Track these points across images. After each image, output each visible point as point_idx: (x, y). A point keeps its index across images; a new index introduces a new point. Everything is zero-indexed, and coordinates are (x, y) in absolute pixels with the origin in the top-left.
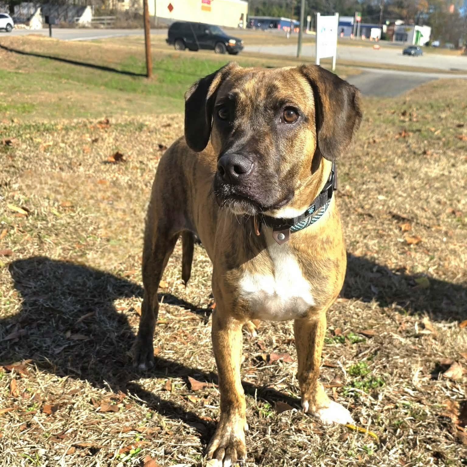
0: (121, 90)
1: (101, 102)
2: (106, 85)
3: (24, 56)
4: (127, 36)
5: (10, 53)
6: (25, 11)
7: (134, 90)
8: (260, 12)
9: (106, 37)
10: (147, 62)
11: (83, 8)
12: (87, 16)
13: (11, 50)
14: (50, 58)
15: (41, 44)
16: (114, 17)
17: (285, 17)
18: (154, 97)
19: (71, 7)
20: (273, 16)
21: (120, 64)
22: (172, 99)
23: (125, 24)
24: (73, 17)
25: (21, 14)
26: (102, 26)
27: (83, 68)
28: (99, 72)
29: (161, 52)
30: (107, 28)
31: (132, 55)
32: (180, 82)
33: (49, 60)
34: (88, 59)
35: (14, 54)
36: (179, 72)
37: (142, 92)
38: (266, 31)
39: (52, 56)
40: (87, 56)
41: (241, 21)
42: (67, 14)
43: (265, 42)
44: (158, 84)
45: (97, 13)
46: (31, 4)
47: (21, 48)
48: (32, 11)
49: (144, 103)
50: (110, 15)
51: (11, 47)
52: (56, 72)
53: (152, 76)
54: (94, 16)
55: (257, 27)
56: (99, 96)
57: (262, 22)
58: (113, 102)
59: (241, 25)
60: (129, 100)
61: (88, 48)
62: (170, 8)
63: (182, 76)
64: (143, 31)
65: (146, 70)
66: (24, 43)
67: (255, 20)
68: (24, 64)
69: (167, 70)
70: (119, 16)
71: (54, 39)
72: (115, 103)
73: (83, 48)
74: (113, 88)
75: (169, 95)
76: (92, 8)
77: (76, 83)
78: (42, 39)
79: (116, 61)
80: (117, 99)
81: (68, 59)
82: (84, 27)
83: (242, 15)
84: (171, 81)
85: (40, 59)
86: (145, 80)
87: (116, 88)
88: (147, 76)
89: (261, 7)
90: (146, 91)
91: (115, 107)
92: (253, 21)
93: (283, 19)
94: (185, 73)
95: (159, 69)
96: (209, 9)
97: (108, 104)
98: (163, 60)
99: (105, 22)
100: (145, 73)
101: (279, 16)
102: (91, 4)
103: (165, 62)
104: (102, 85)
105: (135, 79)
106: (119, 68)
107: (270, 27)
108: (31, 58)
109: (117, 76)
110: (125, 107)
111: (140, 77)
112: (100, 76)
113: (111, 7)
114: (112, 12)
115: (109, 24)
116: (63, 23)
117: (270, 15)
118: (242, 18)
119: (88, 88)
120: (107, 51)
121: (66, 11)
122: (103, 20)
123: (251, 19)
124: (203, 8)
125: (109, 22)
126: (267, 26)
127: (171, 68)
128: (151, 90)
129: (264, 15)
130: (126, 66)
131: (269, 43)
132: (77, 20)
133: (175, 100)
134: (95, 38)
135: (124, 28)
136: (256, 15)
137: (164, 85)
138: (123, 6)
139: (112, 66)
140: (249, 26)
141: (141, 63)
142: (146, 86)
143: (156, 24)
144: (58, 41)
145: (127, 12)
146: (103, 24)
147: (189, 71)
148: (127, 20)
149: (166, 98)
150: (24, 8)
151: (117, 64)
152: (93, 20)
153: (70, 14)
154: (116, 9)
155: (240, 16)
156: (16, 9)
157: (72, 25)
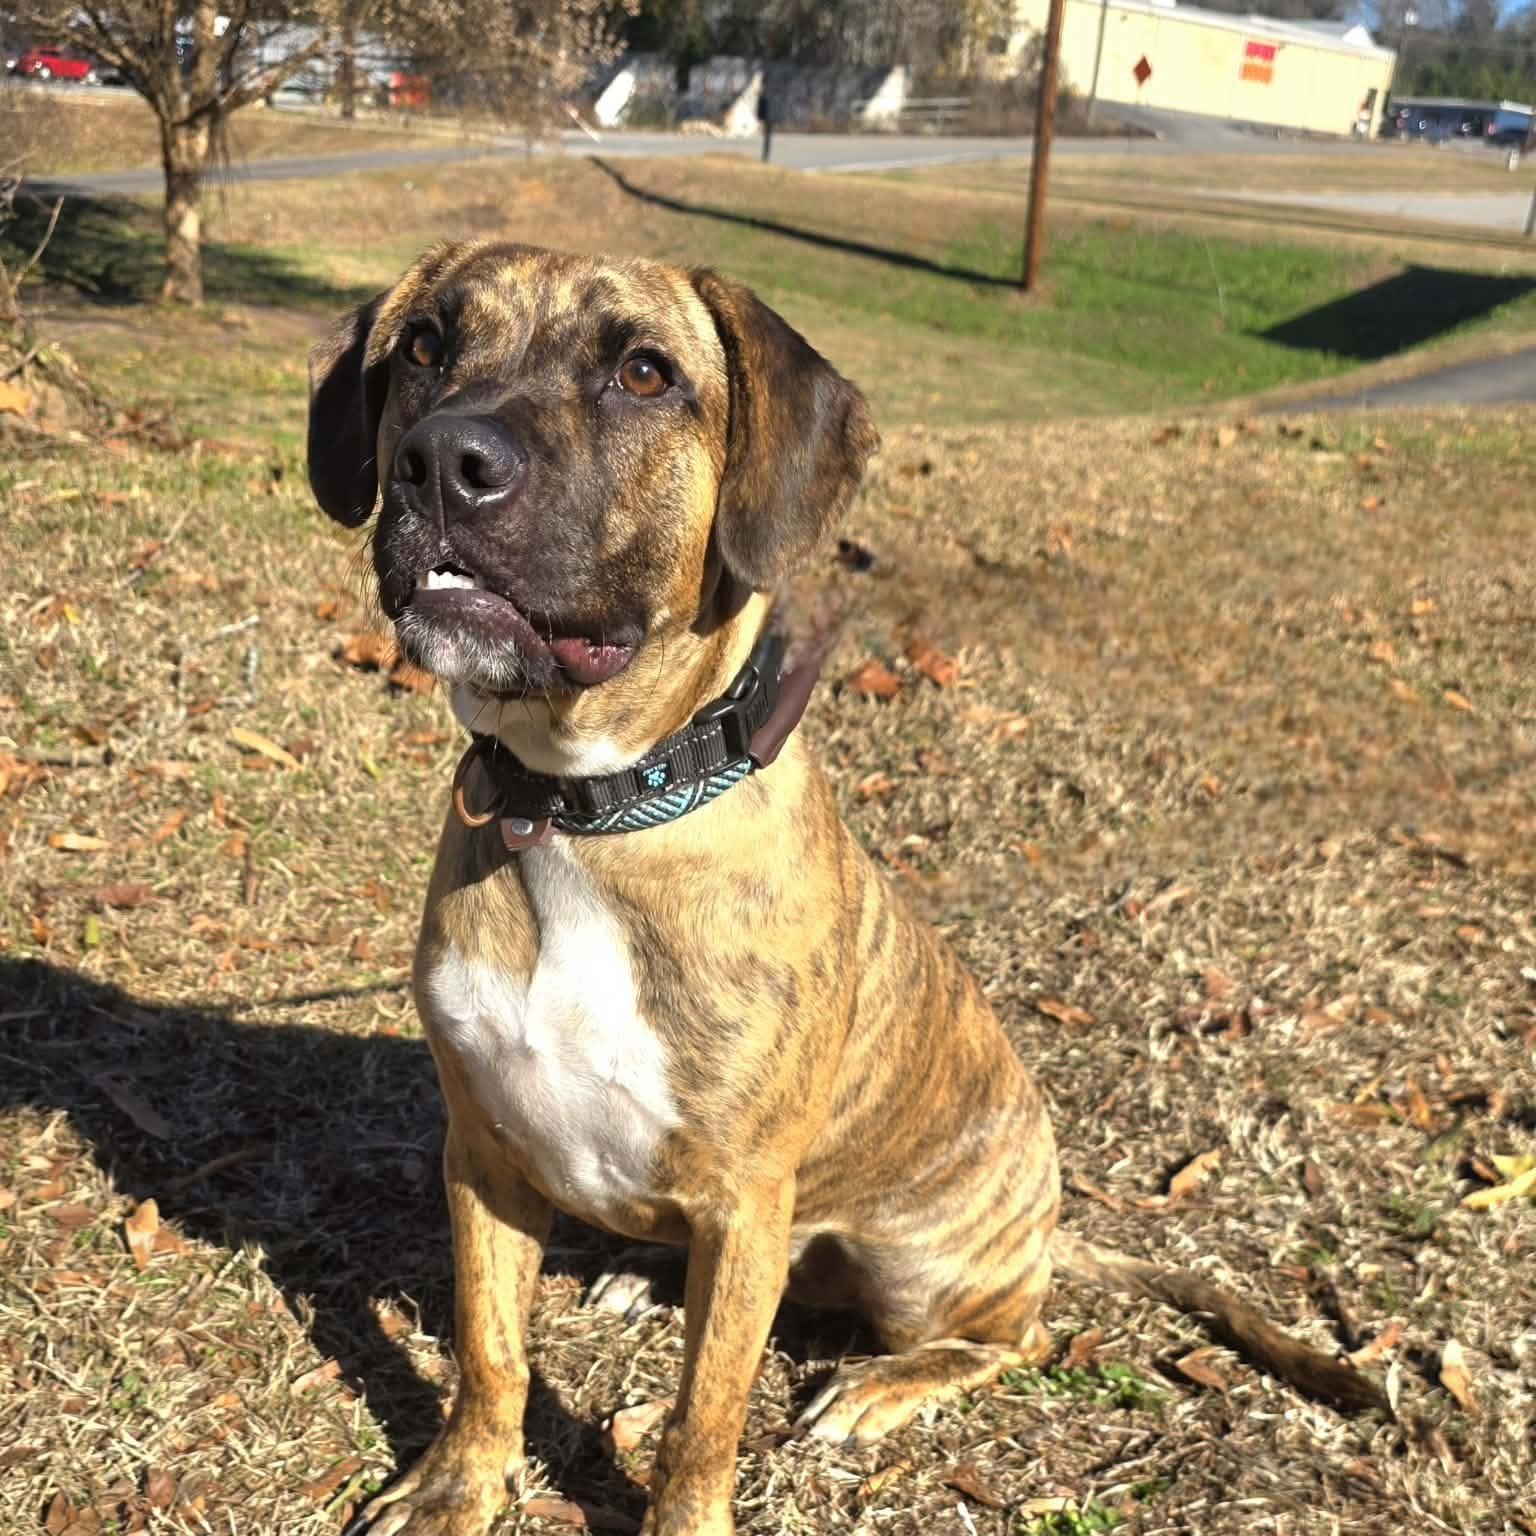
0: (938, 326)
1: (868, 364)
2: (897, 310)
3: (683, 218)
4: (996, 159)
5: (645, 208)
6: (717, 83)
7: (977, 329)
8: (1436, 86)
9: (935, 161)
10: (1029, 244)
11: (881, 74)
12: (891, 97)
13: (652, 199)
14: (753, 223)
15: (732, 181)
16: (965, 100)
17: (1514, 99)
18: (1029, 353)
19: (849, 70)
20: (1478, 96)
21: (948, 246)
22: (1084, 360)
23: (995, 122)
24: (850, 99)
25: (706, 92)
26: (929, 128)
27: (839, 257)
28: (884, 269)
29: (1076, 213)
30: (942, 135)
31: (987, 220)
32: (1119, 307)
33: (747, 230)
34: (861, 229)
35: (658, 210)
36: (1123, 275)
37: (1001, 334)
38: (1443, 145)
39: (759, 218)
40: (857, 221)
41: (1365, 115)
42: (833, 92)
43: (1429, 181)
44: (1050, 310)
45: (922, 87)
46: (739, 62)
47: (677, 194)
48: (738, 82)
49: (999, 368)
50: (957, 94)
51: (653, 189)
52: (761, 267)
53: (1039, 285)
54: (910, 95)
55: (1415, 132)
56: (871, 344)
57: (1436, 115)
58: (905, 363)
59: (1362, 128)
60: (953, 360)
61: (865, 194)
62: (1143, 71)
63: (1129, 289)
64: (1028, 143)
65: (1020, 265)
66: (690, 178)
67: (1413, 108)
68: (680, 241)
69: (1085, 269)
70: (981, 97)
71: (773, 167)
72: (911, 369)
73: (850, 196)
74: (914, 319)
75: (1079, 347)
76: (907, 74)
77: (813, 301)
78: (738, 167)
79: (938, 236)
80: (918, 355)
81: (802, 226)
82: (876, 131)
83: (1373, 93)
84: (1094, 305)
85: (725, 227)
86: (1014, 300)
87: (925, 320)
88: (1022, 285)
89: (1438, 66)
90: (1012, 333)
91: (908, 379)
92: (1405, 114)
93: (1507, 106)
94: (1140, 278)
95: (1064, 262)
96: (1265, 76)
97: (891, 368)
98: (1077, 239)
99: (939, 115)
100: (1017, 276)
101: (1497, 98)
102: (905, 62)
103: (1084, 244)
104: (885, 309)
105: (983, 294)
106: (943, 259)
107: (1460, 134)
108: (701, 224)
109: (932, 284)
110: (935, 379)
111: (1002, 290)
112: (885, 283)
113: (964, 69)
114: (965, 86)
115: (948, 121)
116: (818, 117)
117: (1464, 93)
118: (1368, 105)
119: (841, 320)
120: (919, 205)
121: (833, 82)
122: (935, 108)
123: (1400, 108)
124: (1248, 72)
125: (951, 114)
126: (1450, 127)
127: (1099, 262)
128: (1026, 329)
129: (1446, 92)
130: (964, 251)
131: (1444, 187)
132: (861, 110)
133: (1098, 363)
134: (901, 164)
135: (991, 134)
136: (1417, 94)
137: (1071, 315)
138: (1001, 65)
139: (923, 252)
140: (1388, 130)
141: (1012, 246)
142: (1015, 317)
143: (1091, 122)
144: (782, 176)
145: (1009, 85)
146: (934, 121)
147: (1153, 272)
148: (1005, 108)
149: (1067, 355)
150: (717, 72)
151: (938, 244)
152: (906, 109)
153: (842, 91)
154: (977, 79)
155: (1362, 97)
156: (695, 78)
157: (844, 123)
